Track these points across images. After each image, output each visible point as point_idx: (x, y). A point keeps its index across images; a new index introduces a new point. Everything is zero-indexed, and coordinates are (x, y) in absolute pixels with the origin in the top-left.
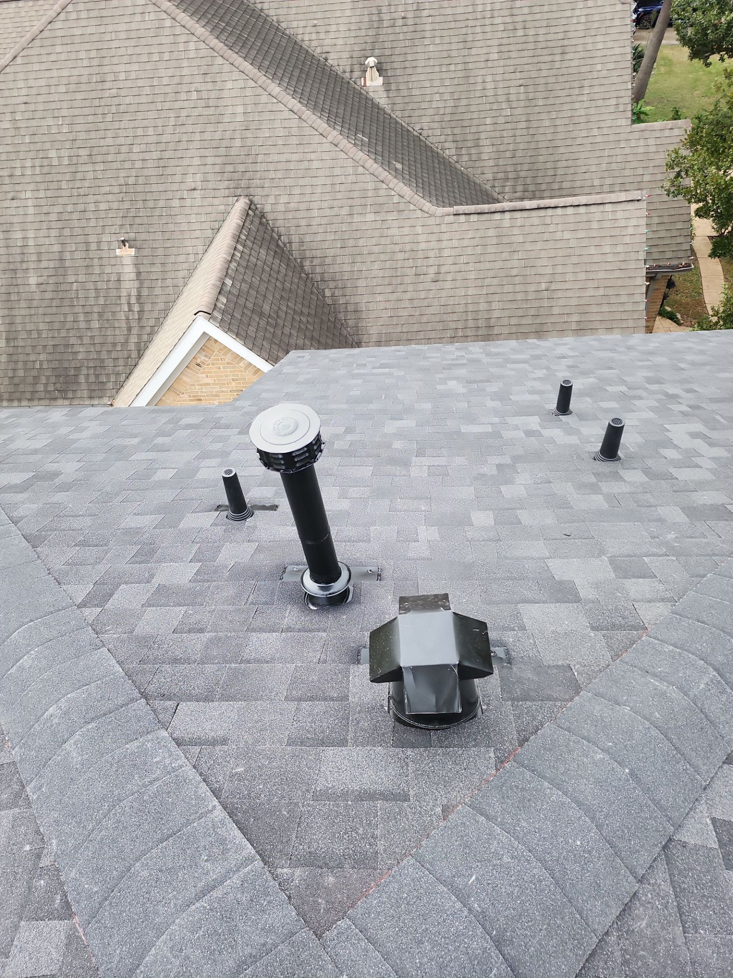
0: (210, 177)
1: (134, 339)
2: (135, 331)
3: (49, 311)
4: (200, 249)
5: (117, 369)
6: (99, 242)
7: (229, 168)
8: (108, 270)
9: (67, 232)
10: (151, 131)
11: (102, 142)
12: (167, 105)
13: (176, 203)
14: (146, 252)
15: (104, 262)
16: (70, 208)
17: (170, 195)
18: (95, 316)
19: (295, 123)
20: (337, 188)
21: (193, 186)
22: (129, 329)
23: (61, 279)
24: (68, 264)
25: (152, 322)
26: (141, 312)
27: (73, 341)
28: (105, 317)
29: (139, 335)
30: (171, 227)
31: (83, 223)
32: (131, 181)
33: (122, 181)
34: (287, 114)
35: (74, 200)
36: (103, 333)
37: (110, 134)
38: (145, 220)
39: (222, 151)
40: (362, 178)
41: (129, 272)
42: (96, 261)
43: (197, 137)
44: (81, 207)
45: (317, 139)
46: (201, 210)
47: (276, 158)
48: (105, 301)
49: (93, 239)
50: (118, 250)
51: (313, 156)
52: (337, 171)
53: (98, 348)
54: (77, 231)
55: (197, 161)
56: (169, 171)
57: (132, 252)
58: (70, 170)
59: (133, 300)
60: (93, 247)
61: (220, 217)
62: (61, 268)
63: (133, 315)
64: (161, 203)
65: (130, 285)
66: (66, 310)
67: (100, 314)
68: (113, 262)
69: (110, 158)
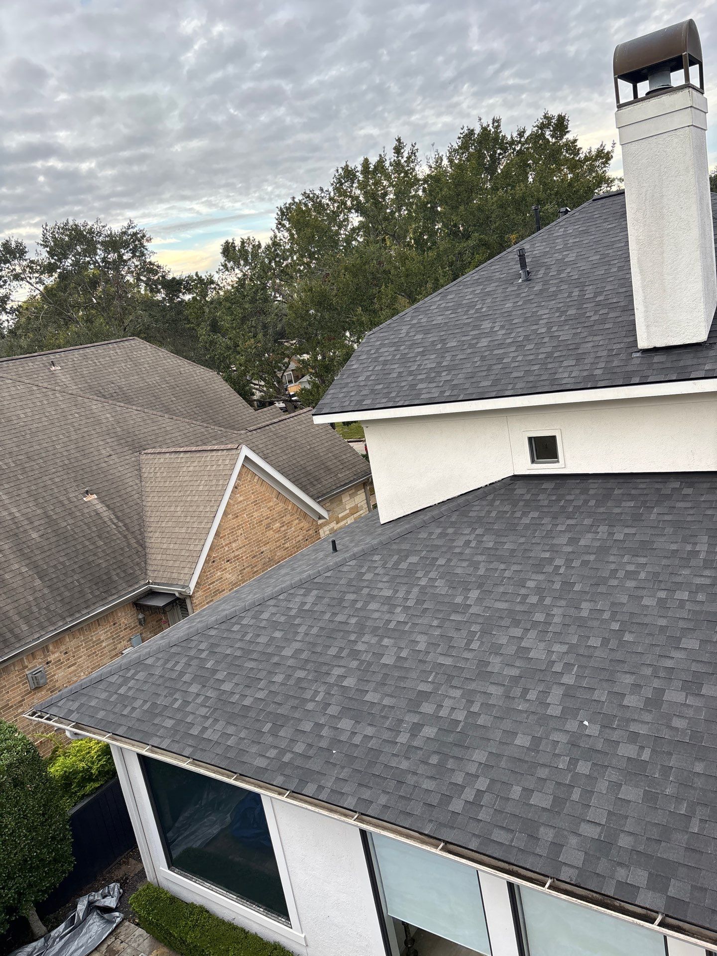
0: (116, 447)
1: (133, 541)
2: (129, 536)
3: (60, 548)
4: (138, 482)
5: (135, 561)
6: (68, 499)
7: (123, 441)
8: (86, 511)
9: (41, 500)
10: (61, 437)
11: (32, 449)
12: (62, 423)
13: (104, 465)
14: (104, 494)
15: (80, 507)
16: (33, 488)
17: (97, 462)
18: (97, 539)
19: (143, 415)
20: (188, 435)
21: (108, 454)
22: (125, 537)
23: (56, 528)
24: (54, 517)
25: (137, 528)
26: (125, 525)
27: (91, 559)
28: (104, 536)
29: (135, 538)
30: (110, 477)
31: (50, 492)
32: (66, 462)
33: (61, 464)
34: (136, 412)
35: (34, 482)
36: (109, 546)
37: (34, 444)
38: (91, 479)
39: (113, 435)
40: (196, 428)
41: (101, 508)
42: (73, 509)
43: (93, 432)
44: (42, 485)
45: (160, 418)
46: (121, 464)
47: (146, 430)
48: (97, 527)
49: (62, 498)
50: (84, 499)
51: (164, 426)
52: (182, 428)
53: (113, 555)
54: (47, 498)
55: (101, 443)
56: (87, 452)
57: (95, 496)
58: (19, 468)
59: (115, 521)
60: (66, 502)
61: (136, 463)
62: (51, 521)
63: (121, 528)
64: (95, 468)
65: (106, 514)
66: (74, 543)
67: (100, 536)
68: (85, 505)
69: (44, 455)
